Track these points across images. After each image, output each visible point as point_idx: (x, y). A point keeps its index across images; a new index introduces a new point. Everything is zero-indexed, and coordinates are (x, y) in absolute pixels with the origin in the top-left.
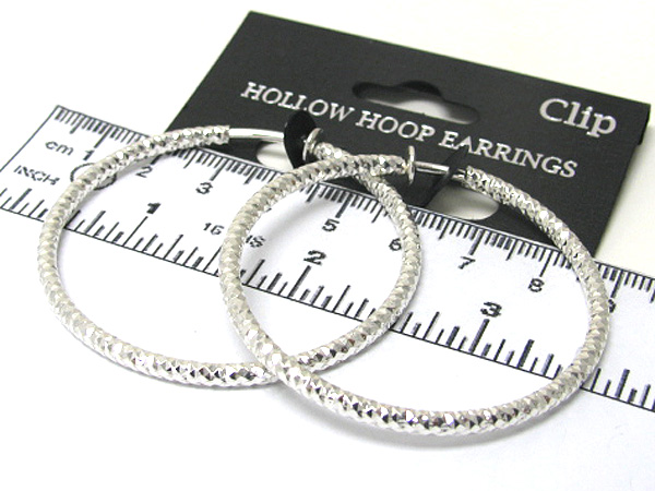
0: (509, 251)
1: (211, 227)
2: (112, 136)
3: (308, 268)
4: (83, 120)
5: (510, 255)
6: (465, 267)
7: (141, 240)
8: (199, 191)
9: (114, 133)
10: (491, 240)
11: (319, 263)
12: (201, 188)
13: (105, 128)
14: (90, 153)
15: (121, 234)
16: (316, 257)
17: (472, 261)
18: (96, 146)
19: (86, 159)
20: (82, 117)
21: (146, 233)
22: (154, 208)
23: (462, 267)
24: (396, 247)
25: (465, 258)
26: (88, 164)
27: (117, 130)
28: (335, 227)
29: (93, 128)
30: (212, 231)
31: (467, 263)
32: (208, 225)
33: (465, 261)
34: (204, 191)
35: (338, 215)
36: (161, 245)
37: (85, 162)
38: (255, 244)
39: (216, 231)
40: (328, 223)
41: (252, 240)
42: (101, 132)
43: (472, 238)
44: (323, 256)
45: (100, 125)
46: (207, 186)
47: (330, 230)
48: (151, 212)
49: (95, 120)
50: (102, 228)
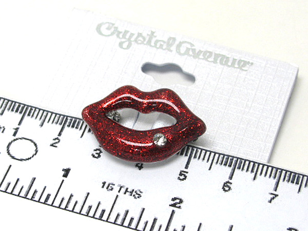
0: (299, 185)
1: (106, 185)
2: (29, 115)
3: (173, 212)
4: (7, 103)
5: (300, 189)
6: (273, 201)
7: (63, 199)
8: (94, 156)
9: (30, 112)
10: (287, 178)
11: (179, 207)
12: (94, 153)
13: (23, 108)
14: (17, 129)
15: (49, 196)
16: (177, 203)
17: (276, 196)
18: (20, 124)
19: (15, 135)
20: (6, 101)
21: (64, 194)
22: (67, 172)
23: (270, 202)
24: (227, 189)
25: (272, 194)
26: (17, 139)
27: (31, 109)
28: (186, 177)
29: (15, 110)
30: (107, 188)
31: (273, 198)
32: (104, 183)
33: (272, 196)
34: (97, 156)
35: (187, 167)
36: (76, 202)
37: (15, 138)
38: (137, 196)
39: (110, 188)
40: (181, 174)
41: (134, 193)
42: (21, 113)
43: (275, 177)
44: (181, 201)
45: (19, 106)
46: (98, 152)
47: (183, 180)
48: (65, 176)
49: (16, 102)
50: (35, 192)
